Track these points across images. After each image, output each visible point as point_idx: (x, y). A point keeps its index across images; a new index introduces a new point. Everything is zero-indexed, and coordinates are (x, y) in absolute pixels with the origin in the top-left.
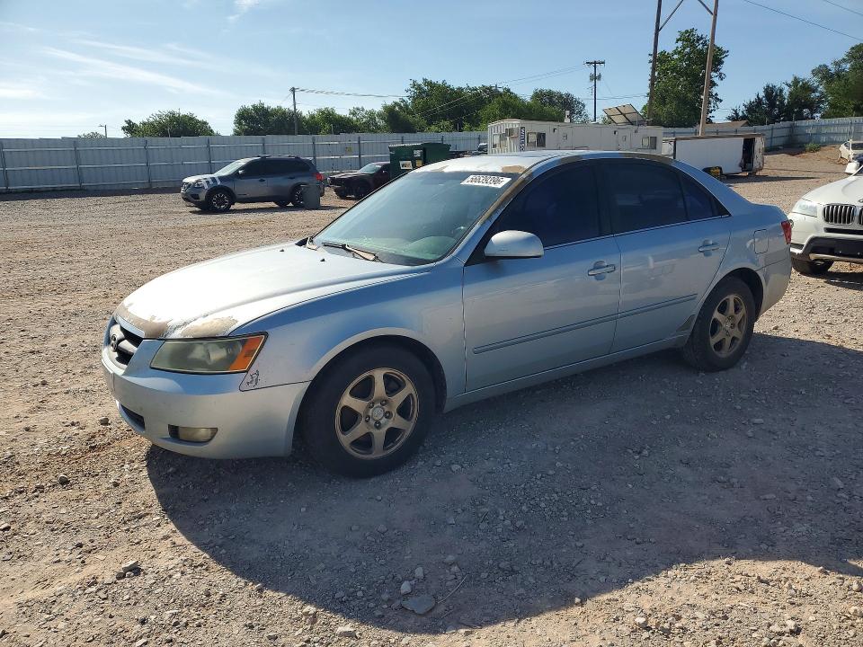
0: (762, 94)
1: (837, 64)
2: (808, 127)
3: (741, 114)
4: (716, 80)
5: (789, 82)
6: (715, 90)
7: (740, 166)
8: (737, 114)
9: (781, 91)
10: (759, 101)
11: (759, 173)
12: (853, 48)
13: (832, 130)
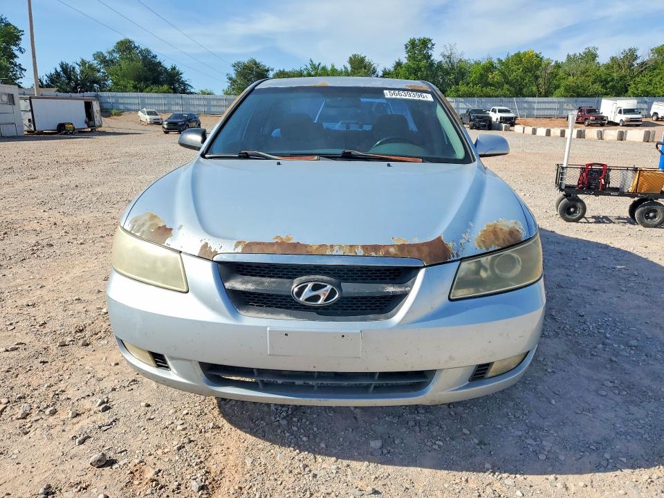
0: (59, 69)
1: (109, 53)
2: (109, 97)
3: (45, 83)
4: (17, 53)
5: (79, 63)
6: (17, 61)
7: (86, 122)
8: (42, 83)
9: (74, 68)
10: (58, 74)
11: (100, 129)
12: (118, 43)
13: (126, 101)
